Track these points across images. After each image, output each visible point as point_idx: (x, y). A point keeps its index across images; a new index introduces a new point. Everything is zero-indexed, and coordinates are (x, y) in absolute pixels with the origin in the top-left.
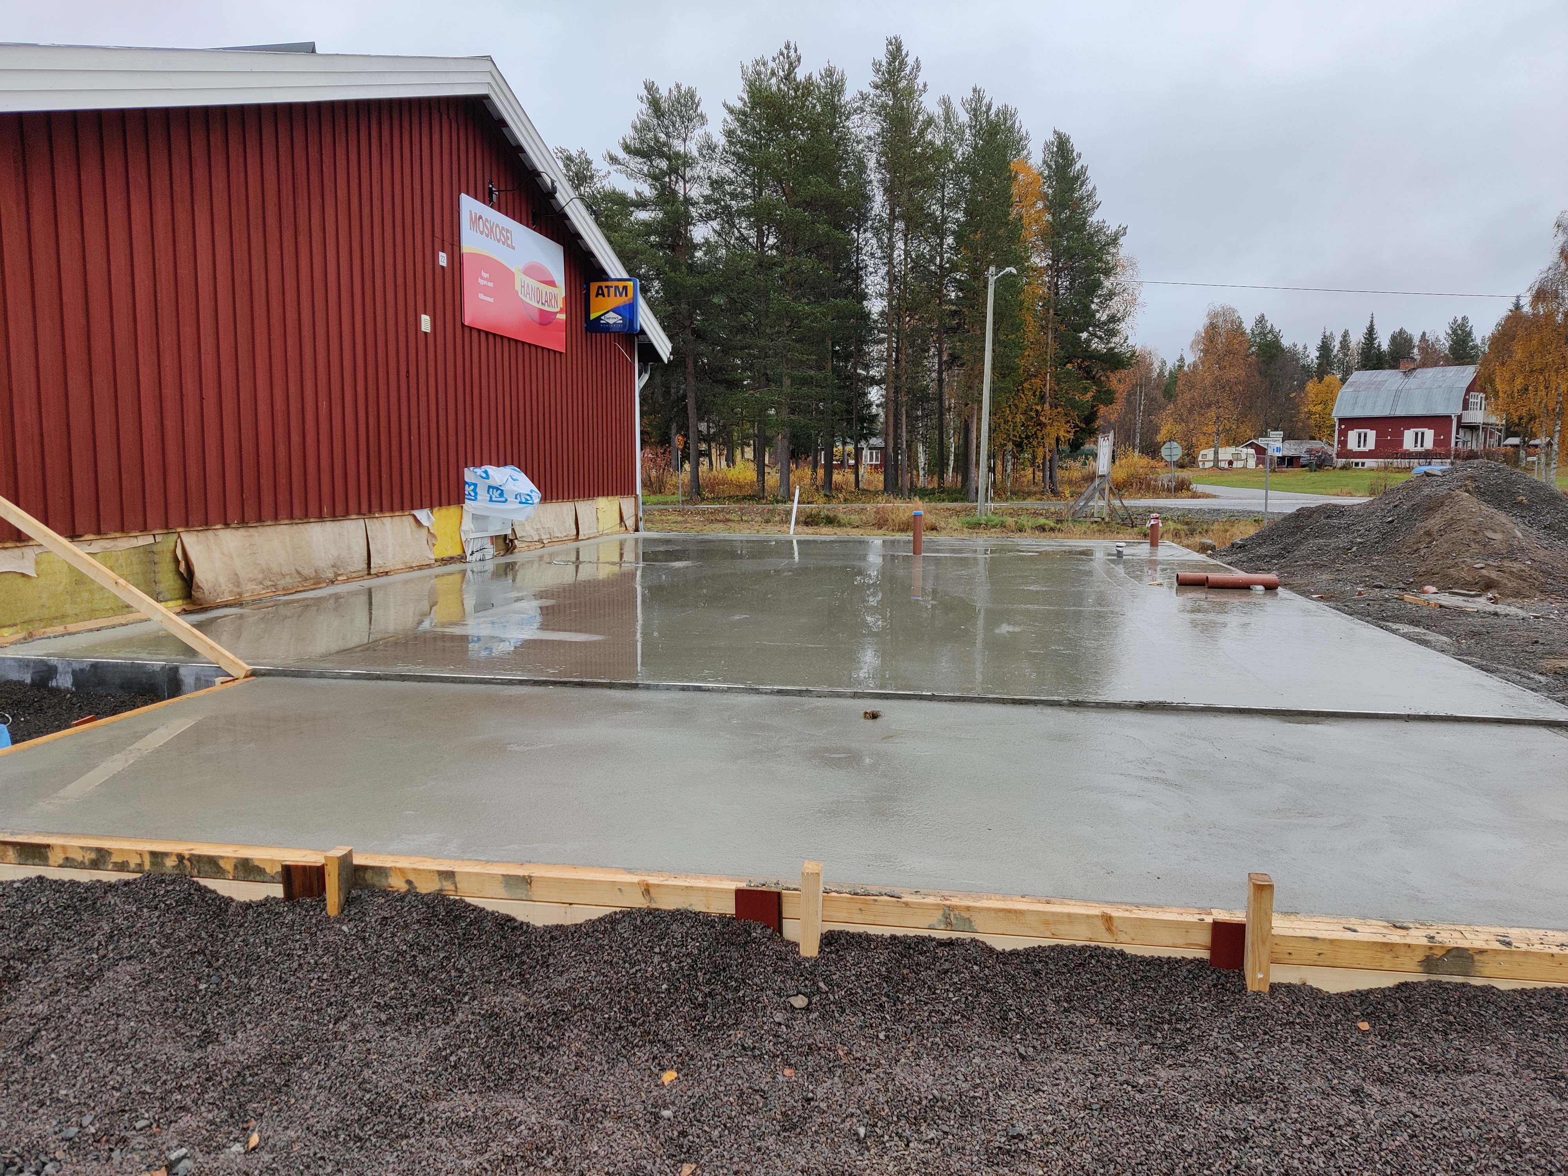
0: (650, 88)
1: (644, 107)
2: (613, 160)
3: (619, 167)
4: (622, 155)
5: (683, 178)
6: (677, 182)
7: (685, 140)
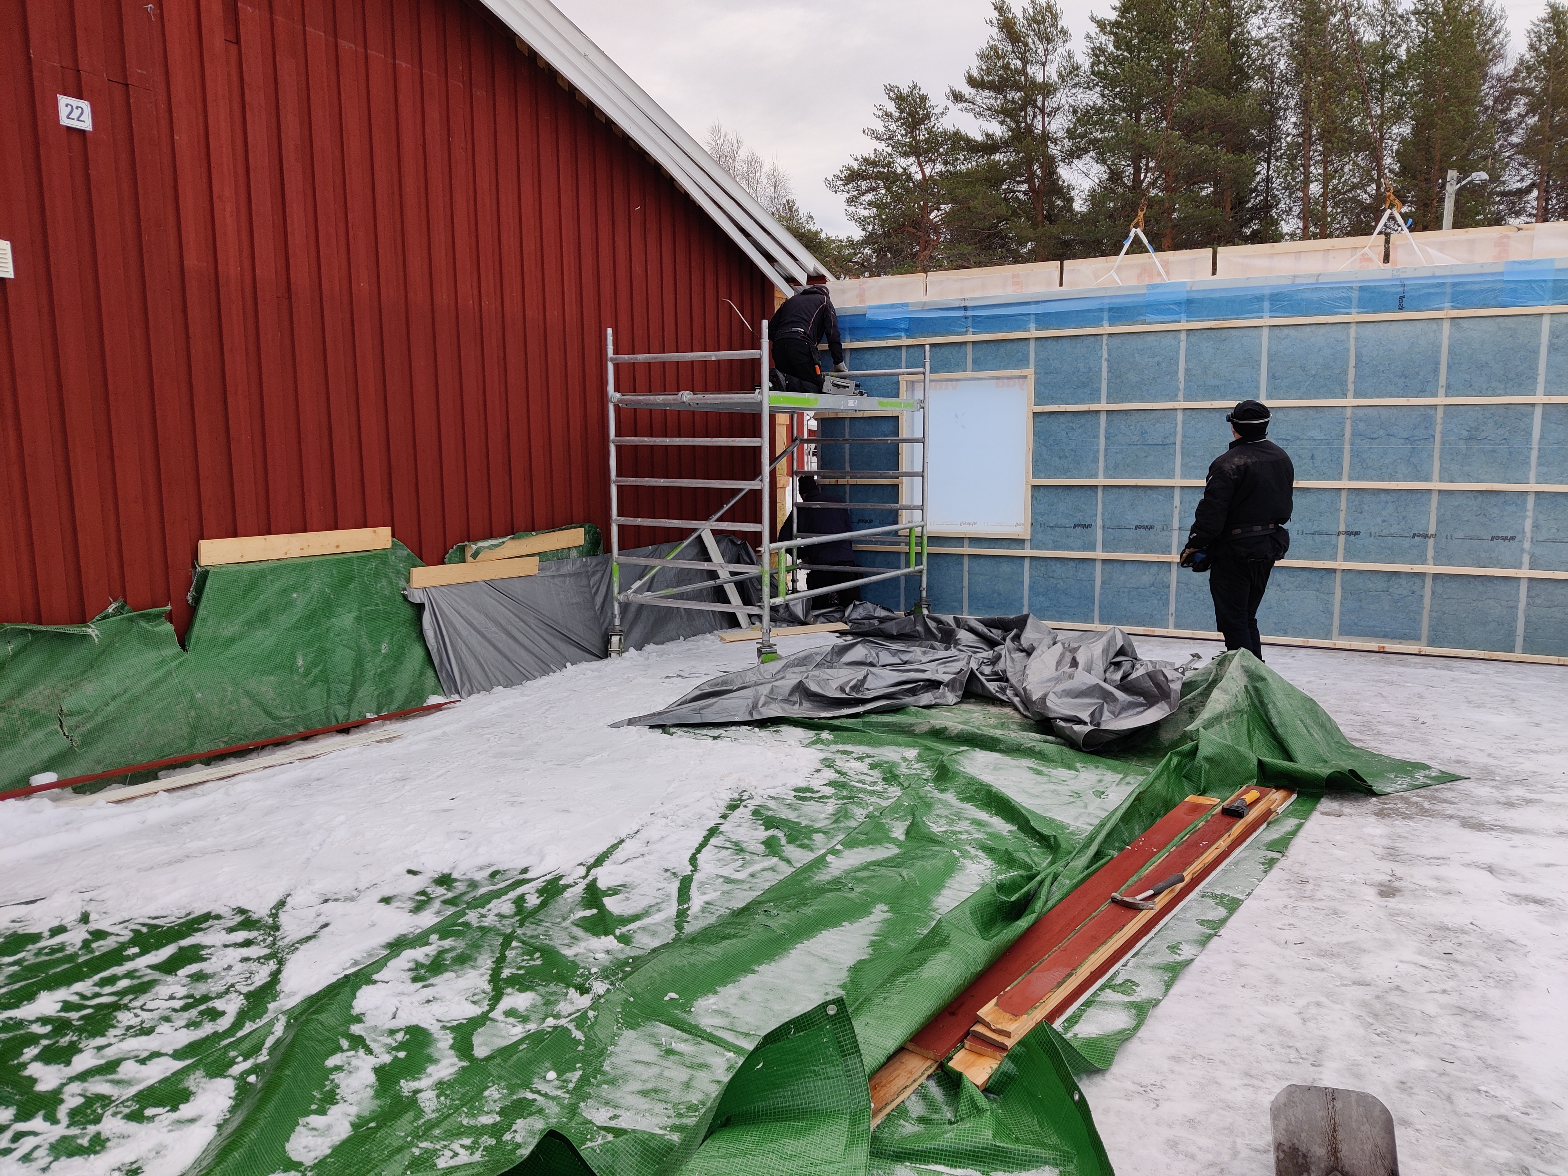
0: (1000, 8)
1: (995, 31)
2: (958, 97)
4: (968, 91)
5: (1042, 111)
6: (1034, 117)
7: (1044, 64)
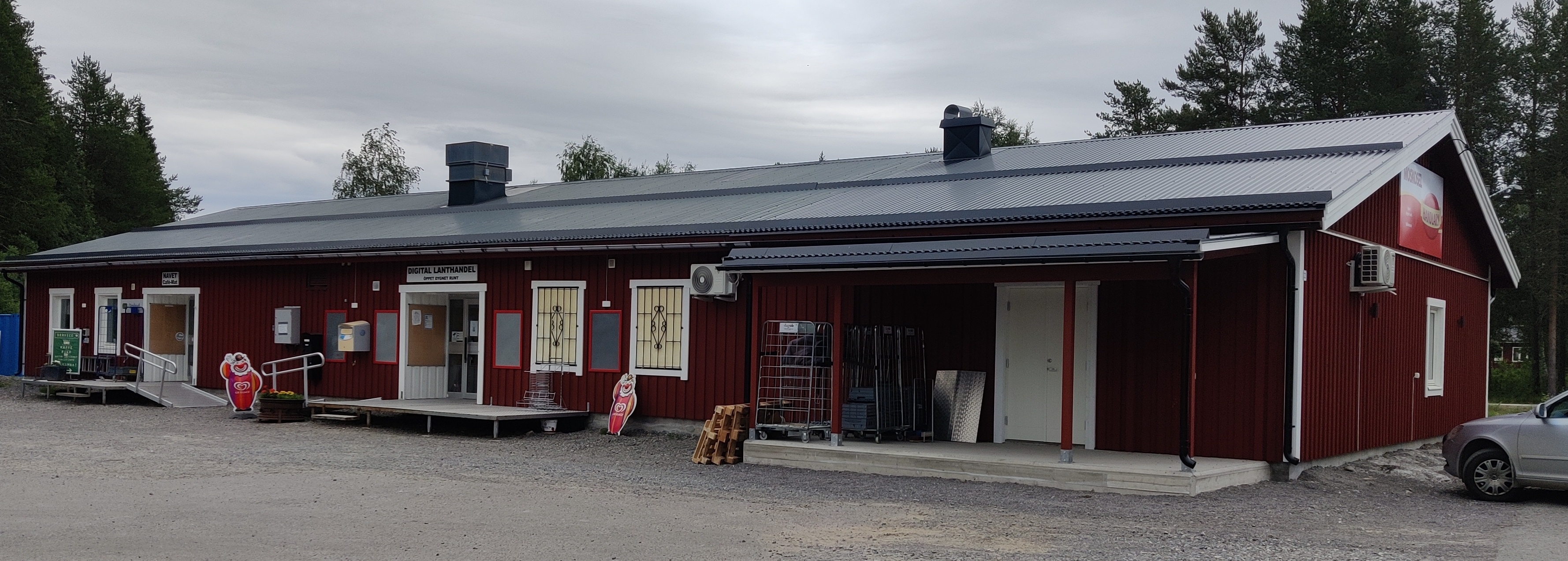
0: (1207, 17)
1: (1202, 35)
2: (1171, 86)
3: (1178, 91)
4: (1178, 82)
5: (1241, 95)
6: (1234, 99)
7: (1242, 61)
